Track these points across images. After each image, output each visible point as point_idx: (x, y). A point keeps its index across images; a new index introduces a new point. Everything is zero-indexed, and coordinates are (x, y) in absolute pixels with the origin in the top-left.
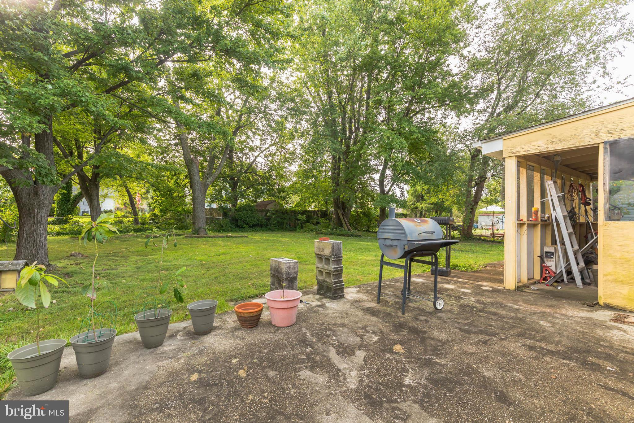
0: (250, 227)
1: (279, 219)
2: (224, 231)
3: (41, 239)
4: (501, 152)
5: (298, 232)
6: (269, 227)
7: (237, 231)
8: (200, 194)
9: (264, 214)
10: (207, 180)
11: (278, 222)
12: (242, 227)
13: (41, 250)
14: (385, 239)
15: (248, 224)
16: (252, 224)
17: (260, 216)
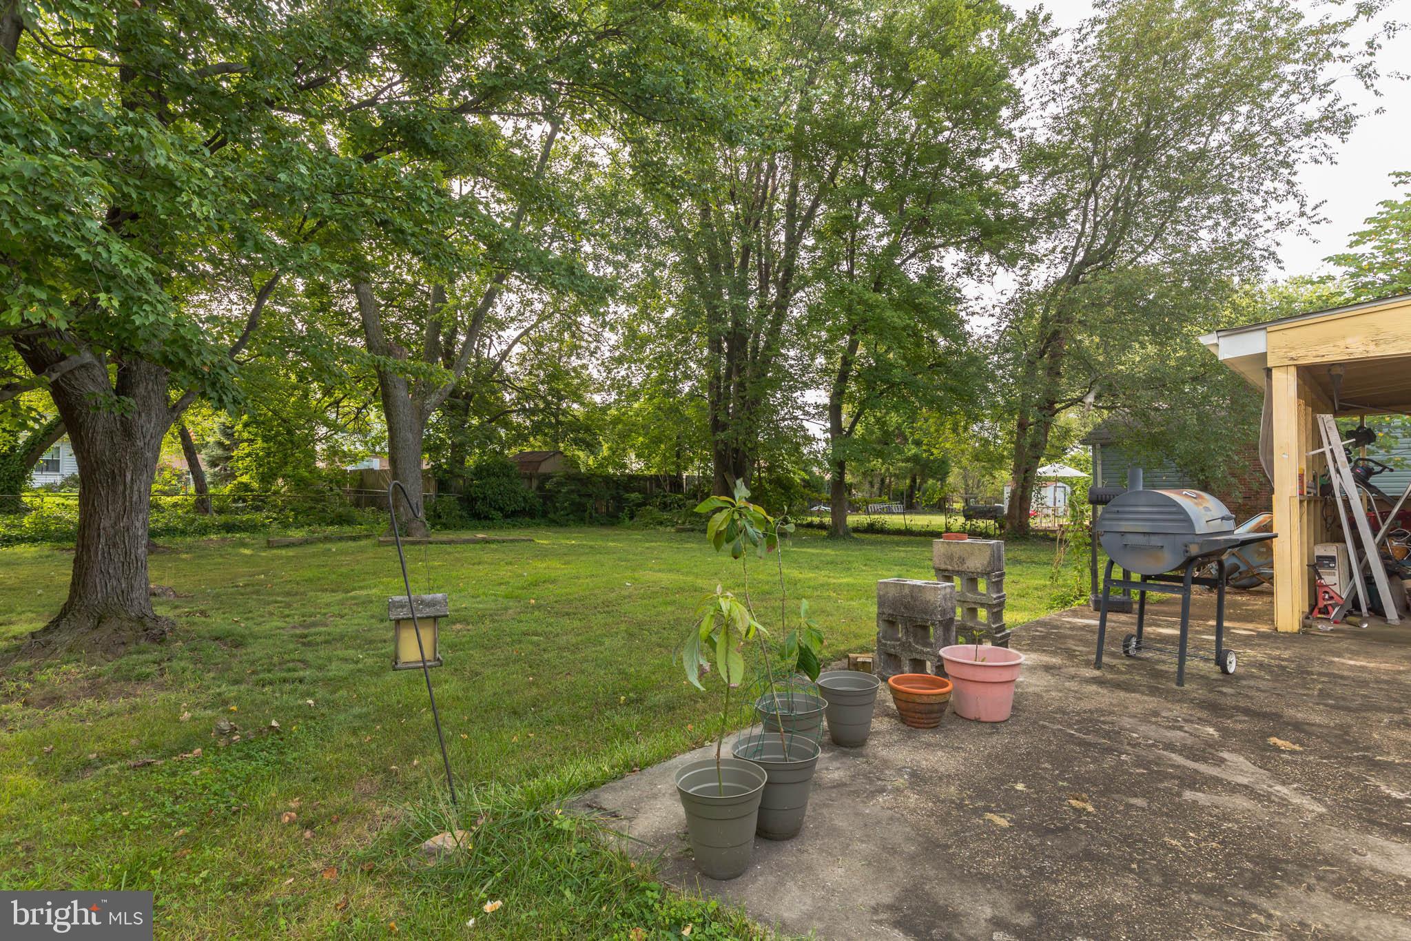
0: (506, 516)
1: (575, 496)
2: (446, 527)
3: (139, 551)
4: (1263, 356)
5: (629, 528)
6: (551, 516)
7: (475, 528)
8: (410, 436)
9: (535, 483)
10: (424, 399)
11: (573, 504)
12: (486, 518)
13: (138, 579)
14: (1123, 533)
15: (501, 509)
16: (511, 508)
17: (528, 490)
